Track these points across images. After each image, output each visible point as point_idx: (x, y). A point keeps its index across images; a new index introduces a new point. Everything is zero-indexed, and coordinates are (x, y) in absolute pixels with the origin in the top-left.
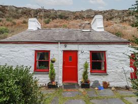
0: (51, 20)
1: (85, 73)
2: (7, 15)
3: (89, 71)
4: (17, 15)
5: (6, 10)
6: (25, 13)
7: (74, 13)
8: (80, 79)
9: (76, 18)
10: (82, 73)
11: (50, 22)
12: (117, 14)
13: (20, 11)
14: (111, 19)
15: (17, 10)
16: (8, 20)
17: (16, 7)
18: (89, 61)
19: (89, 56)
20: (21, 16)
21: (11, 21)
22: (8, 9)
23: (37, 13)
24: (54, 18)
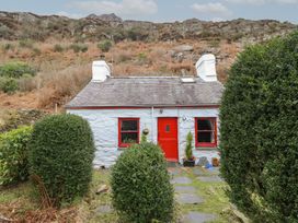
0: (112, 43)
1: (189, 147)
2: (19, 33)
3: (193, 144)
4: (40, 32)
5: (17, 22)
6: (56, 28)
7: (159, 27)
8: (182, 155)
9: (165, 37)
10: (184, 148)
11: (112, 49)
12: (248, 29)
13: (46, 23)
14: (236, 39)
15: (39, 23)
16: (23, 45)
17: (36, 16)
18: (193, 132)
19: (193, 124)
20: (49, 35)
21: (30, 47)
22: (20, 20)
23: (82, 28)
24: (118, 39)
